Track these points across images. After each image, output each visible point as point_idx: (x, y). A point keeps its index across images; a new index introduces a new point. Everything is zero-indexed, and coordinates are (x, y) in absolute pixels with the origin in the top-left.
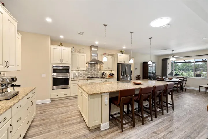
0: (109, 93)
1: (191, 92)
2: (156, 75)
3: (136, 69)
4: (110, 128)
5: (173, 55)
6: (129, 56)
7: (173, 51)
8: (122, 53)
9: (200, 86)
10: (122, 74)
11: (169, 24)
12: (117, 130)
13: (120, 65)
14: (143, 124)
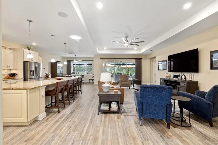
0: (45, 87)
1: (86, 83)
2: (63, 74)
3: (44, 68)
4: (47, 116)
5: (76, 58)
6: (38, 54)
7: (76, 55)
8: (29, 49)
9: (89, 79)
10: (31, 74)
11: (80, 40)
12: (54, 114)
13: (29, 63)
14: (69, 105)
